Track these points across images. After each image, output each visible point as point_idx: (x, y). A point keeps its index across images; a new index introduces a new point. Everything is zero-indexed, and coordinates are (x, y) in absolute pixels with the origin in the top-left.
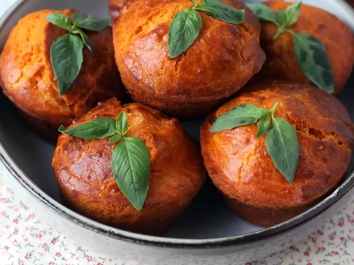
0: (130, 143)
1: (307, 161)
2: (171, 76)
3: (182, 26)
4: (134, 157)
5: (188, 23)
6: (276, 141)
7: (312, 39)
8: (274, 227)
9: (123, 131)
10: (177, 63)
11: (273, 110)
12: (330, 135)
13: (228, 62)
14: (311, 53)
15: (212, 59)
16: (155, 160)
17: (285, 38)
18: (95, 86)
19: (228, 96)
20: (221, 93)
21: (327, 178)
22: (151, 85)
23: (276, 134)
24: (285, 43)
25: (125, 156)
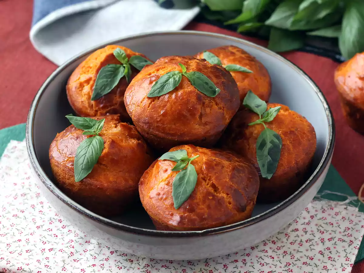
0: (96, 141)
1: (195, 201)
2: (144, 110)
3: (167, 80)
4: (92, 148)
5: (171, 80)
6: (181, 179)
7: (277, 137)
8: (144, 230)
9: (98, 131)
10: (151, 103)
11: (192, 159)
12: (225, 194)
13: (185, 116)
15: (173, 109)
16: (103, 156)
17: (258, 128)
18: (118, 105)
19: (176, 140)
20: (172, 135)
22: (131, 111)
23: (184, 175)
24: (256, 132)
25: (87, 145)
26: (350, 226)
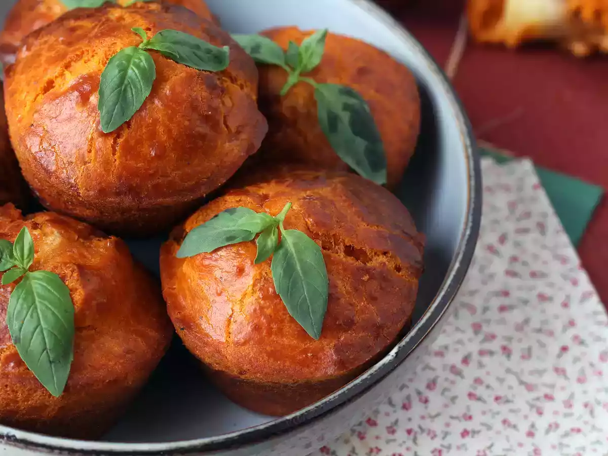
0: (38, 281)
1: (343, 301)
2: (107, 163)
3: (123, 78)
4: (45, 304)
5: (133, 72)
6: (289, 269)
7: (348, 92)
8: (289, 417)
9: (25, 261)
10: (115, 142)
11: (281, 217)
12: (381, 256)
14: (345, 117)
15: (175, 133)
16: (82, 310)
17: (301, 92)
19: (204, 195)
20: (192, 190)
21: (377, 329)
22: (72, 181)
23: (287, 257)
24: (301, 101)
25: (30, 304)
26: (512, 197)
